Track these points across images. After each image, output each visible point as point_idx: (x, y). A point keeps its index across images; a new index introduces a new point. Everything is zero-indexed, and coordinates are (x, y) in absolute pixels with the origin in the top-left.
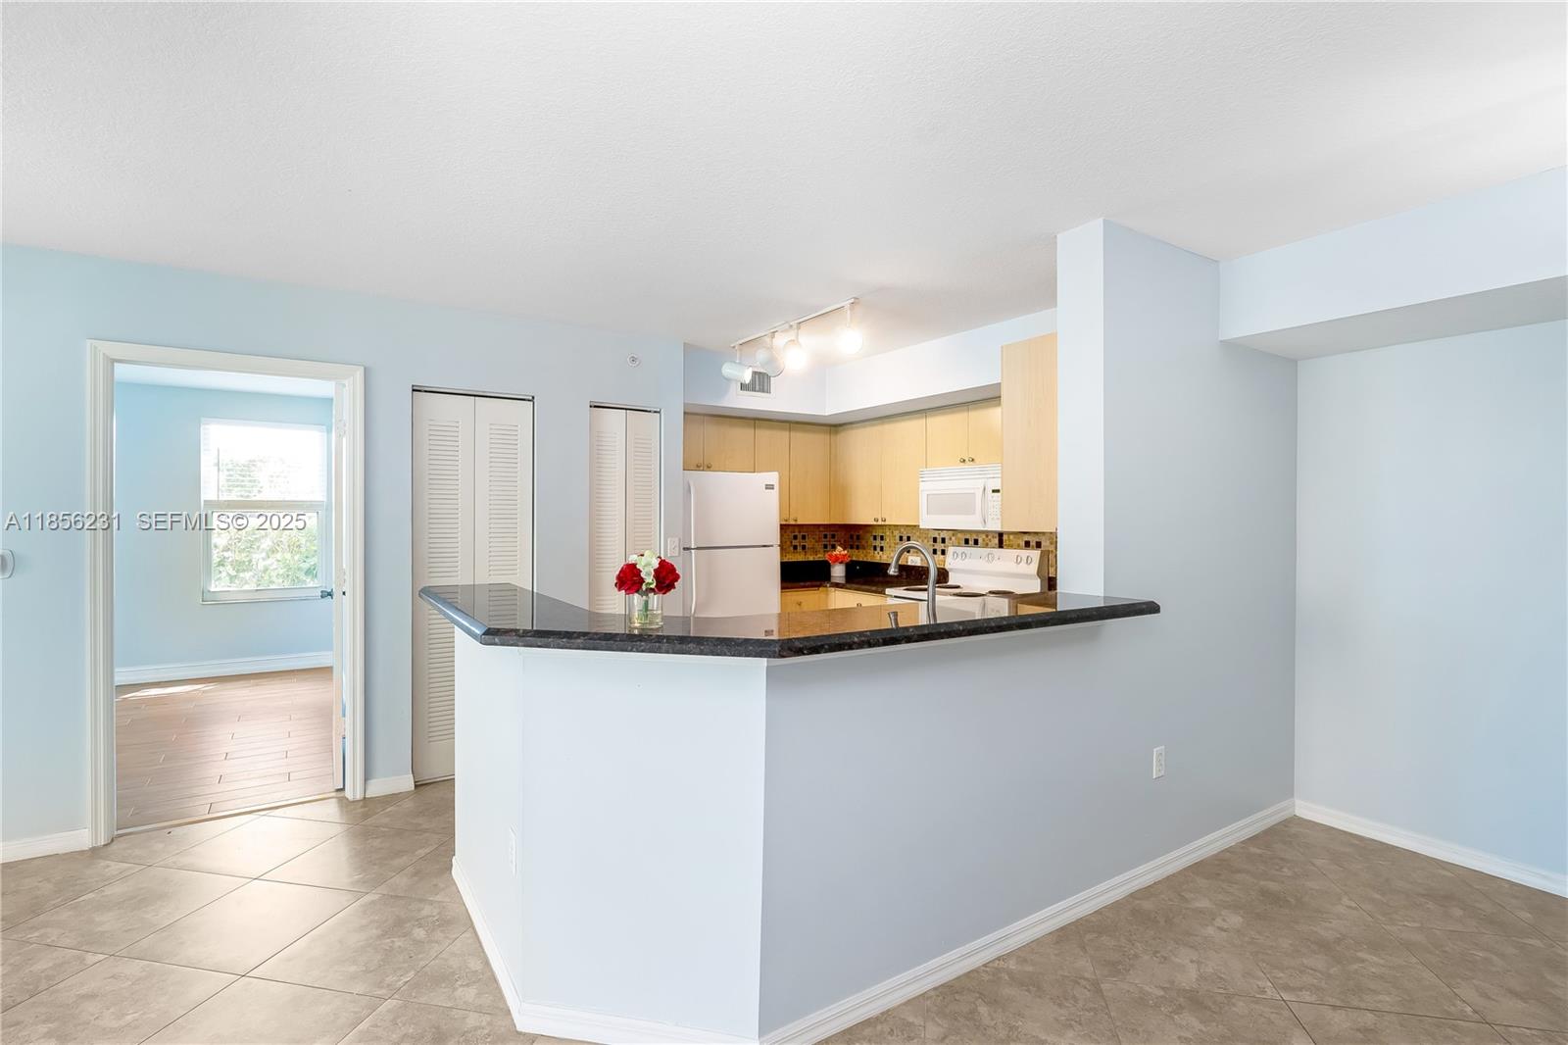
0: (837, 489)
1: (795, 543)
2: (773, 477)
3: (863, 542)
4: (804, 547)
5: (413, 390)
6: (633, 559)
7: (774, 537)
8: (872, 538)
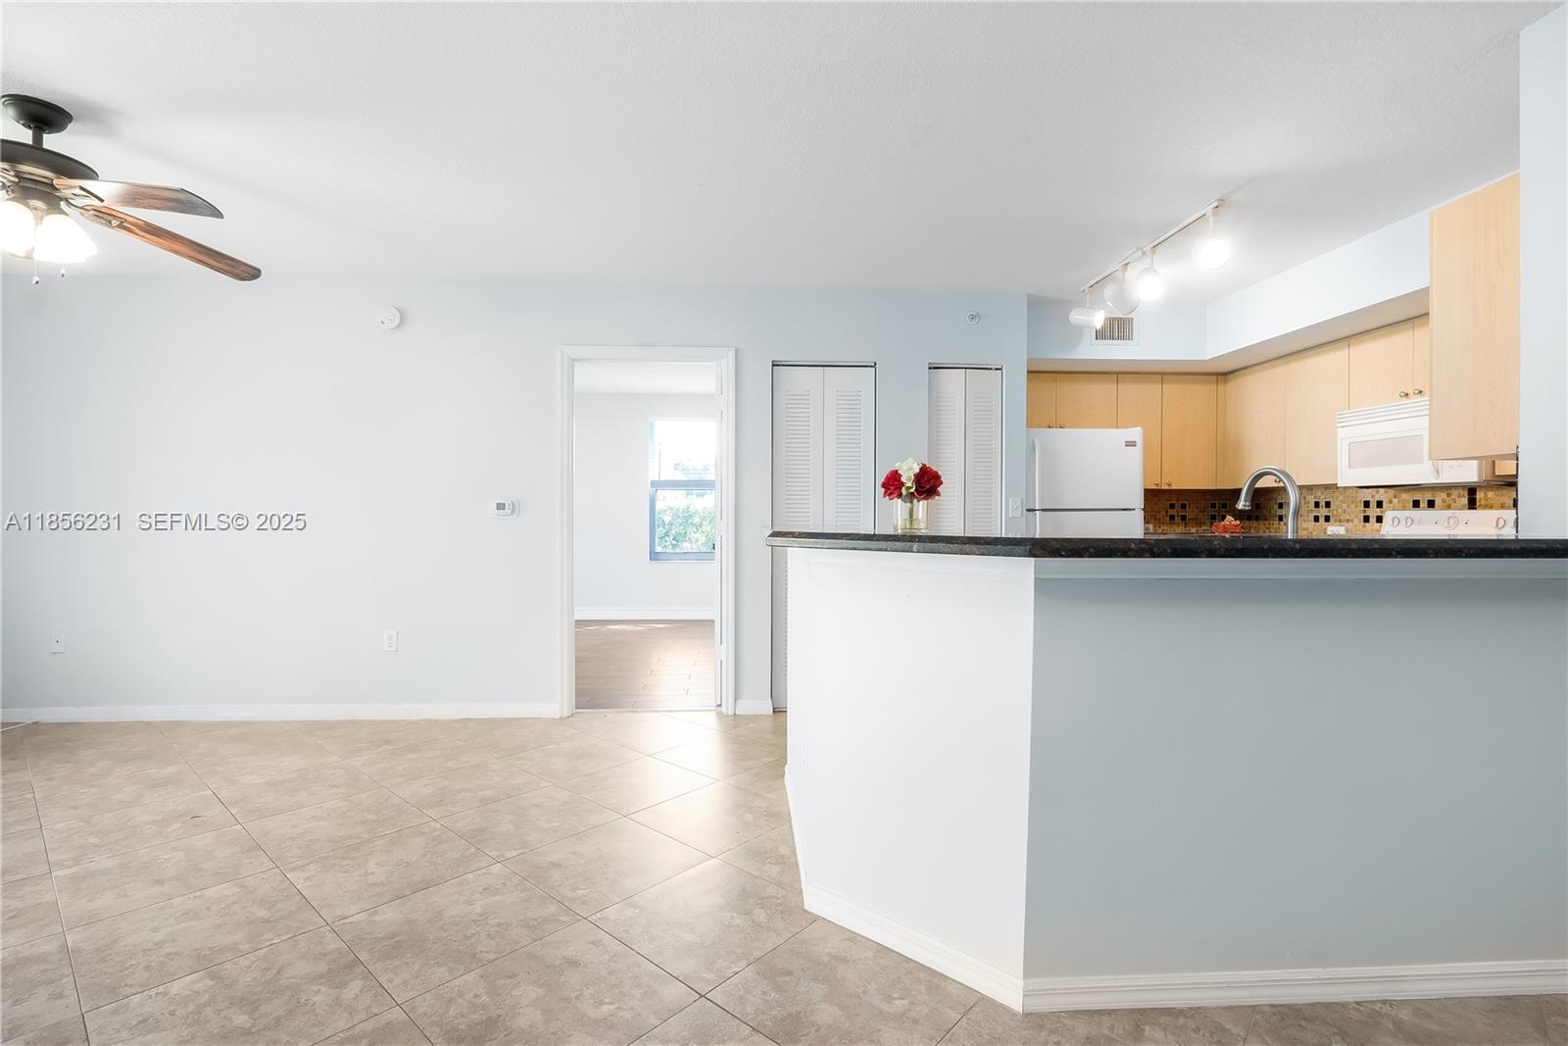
0: (1225, 447)
1: (1172, 512)
2: (1135, 433)
3: (1265, 512)
4: (1183, 518)
5: (773, 365)
6: (897, 466)
7: (1138, 502)
8: (1276, 506)
